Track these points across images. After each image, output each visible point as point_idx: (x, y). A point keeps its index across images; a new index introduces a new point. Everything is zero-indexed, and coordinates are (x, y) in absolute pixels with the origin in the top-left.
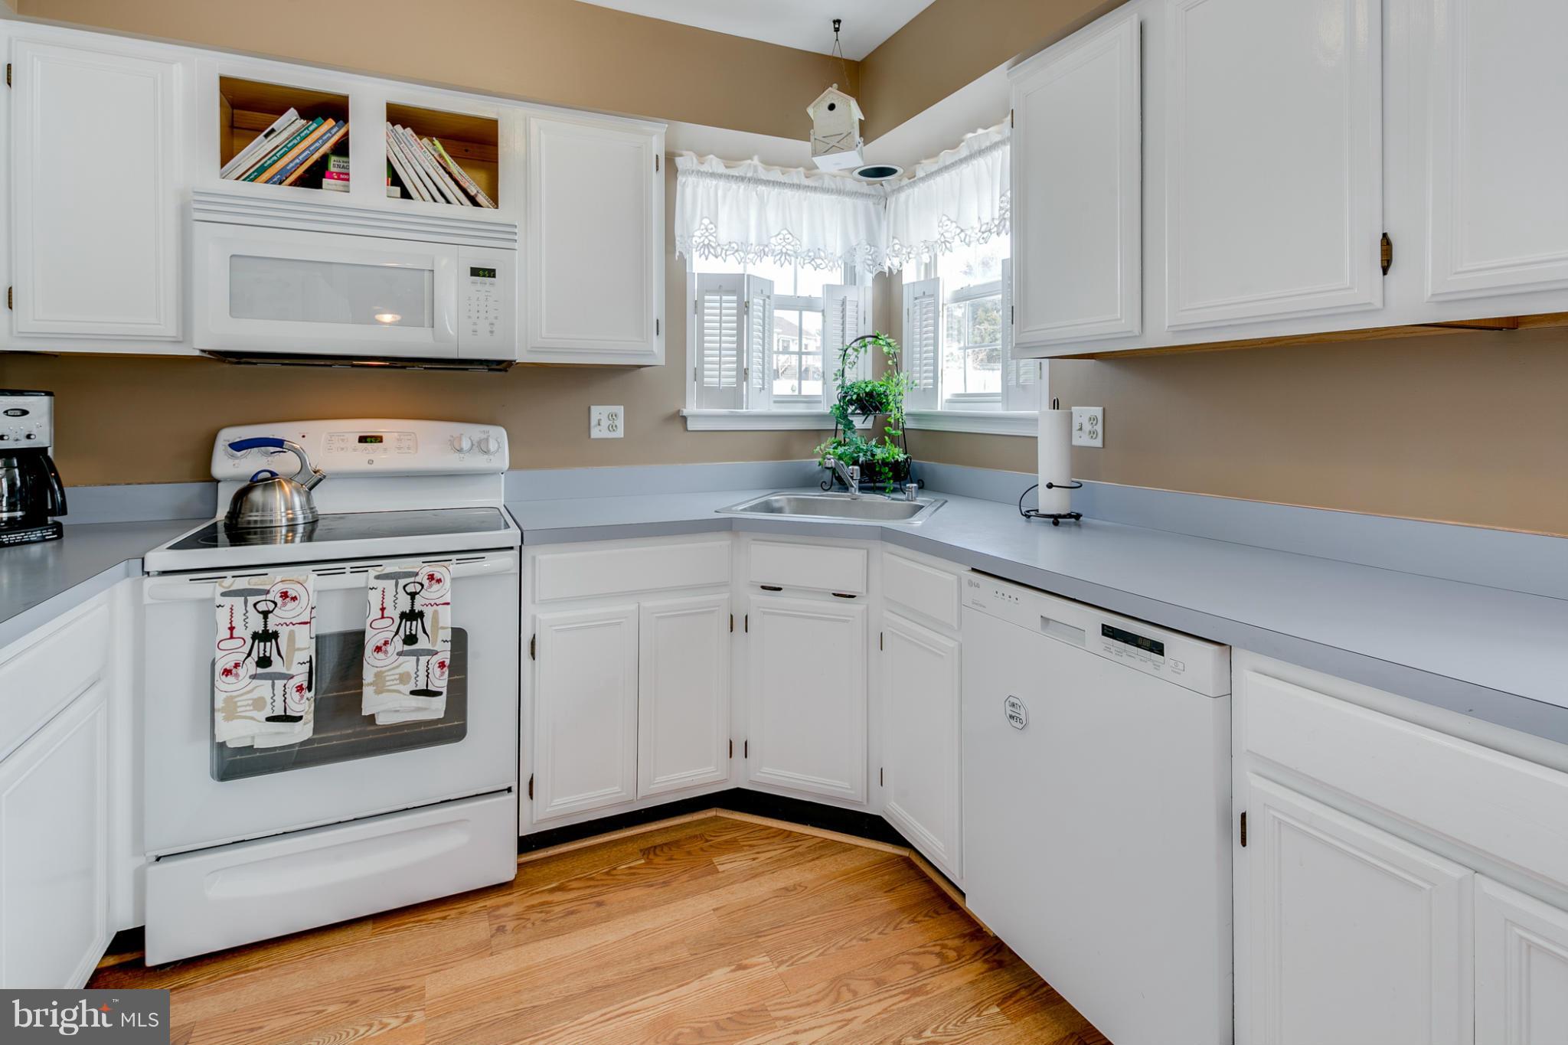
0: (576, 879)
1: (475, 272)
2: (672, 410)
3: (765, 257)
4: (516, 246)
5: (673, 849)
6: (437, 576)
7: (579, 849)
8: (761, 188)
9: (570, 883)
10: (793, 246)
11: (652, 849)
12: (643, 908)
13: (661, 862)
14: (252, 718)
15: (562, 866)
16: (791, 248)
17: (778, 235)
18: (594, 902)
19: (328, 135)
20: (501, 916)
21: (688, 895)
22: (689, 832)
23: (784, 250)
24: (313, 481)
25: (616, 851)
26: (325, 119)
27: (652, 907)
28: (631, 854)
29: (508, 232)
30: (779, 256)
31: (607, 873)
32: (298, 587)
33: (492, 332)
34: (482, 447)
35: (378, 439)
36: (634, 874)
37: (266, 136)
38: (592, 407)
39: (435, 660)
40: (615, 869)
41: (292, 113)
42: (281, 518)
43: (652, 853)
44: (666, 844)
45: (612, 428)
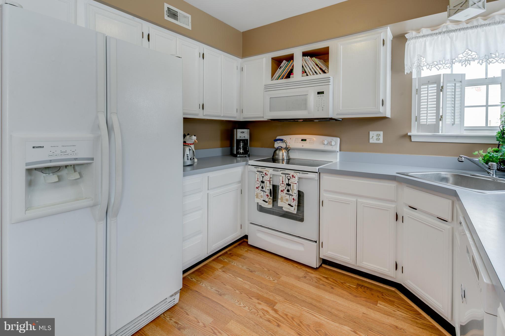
0: (332, 279)
1: (319, 93)
2: (404, 133)
3: (453, 64)
4: (330, 83)
5: (368, 290)
6: (294, 176)
7: (340, 273)
8: (452, 34)
9: (330, 279)
10: (472, 56)
11: (361, 286)
12: (343, 297)
13: (360, 291)
14: (260, 199)
15: (332, 273)
16: (471, 57)
17: (464, 52)
18: (332, 287)
19: (287, 65)
20: (308, 274)
21: (359, 304)
22: (379, 289)
23: (467, 59)
24: (288, 149)
25: (350, 279)
26: (291, 61)
27: (345, 299)
28: (354, 283)
29: (327, 80)
30: (464, 62)
31: (342, 283)
32: (268, 172)
33: (323, 110)
34: (330, 144)
35: (305, 140)
36: (349, 288)
37: (280, 69)
38: (370, 132)
39: (293, 197)
40: (345, 283)
41: (284, 61)
42: (281, 157)
43: (360, 286)
44: (367, 287)
45: (378, 139)
